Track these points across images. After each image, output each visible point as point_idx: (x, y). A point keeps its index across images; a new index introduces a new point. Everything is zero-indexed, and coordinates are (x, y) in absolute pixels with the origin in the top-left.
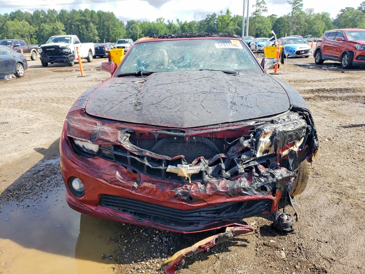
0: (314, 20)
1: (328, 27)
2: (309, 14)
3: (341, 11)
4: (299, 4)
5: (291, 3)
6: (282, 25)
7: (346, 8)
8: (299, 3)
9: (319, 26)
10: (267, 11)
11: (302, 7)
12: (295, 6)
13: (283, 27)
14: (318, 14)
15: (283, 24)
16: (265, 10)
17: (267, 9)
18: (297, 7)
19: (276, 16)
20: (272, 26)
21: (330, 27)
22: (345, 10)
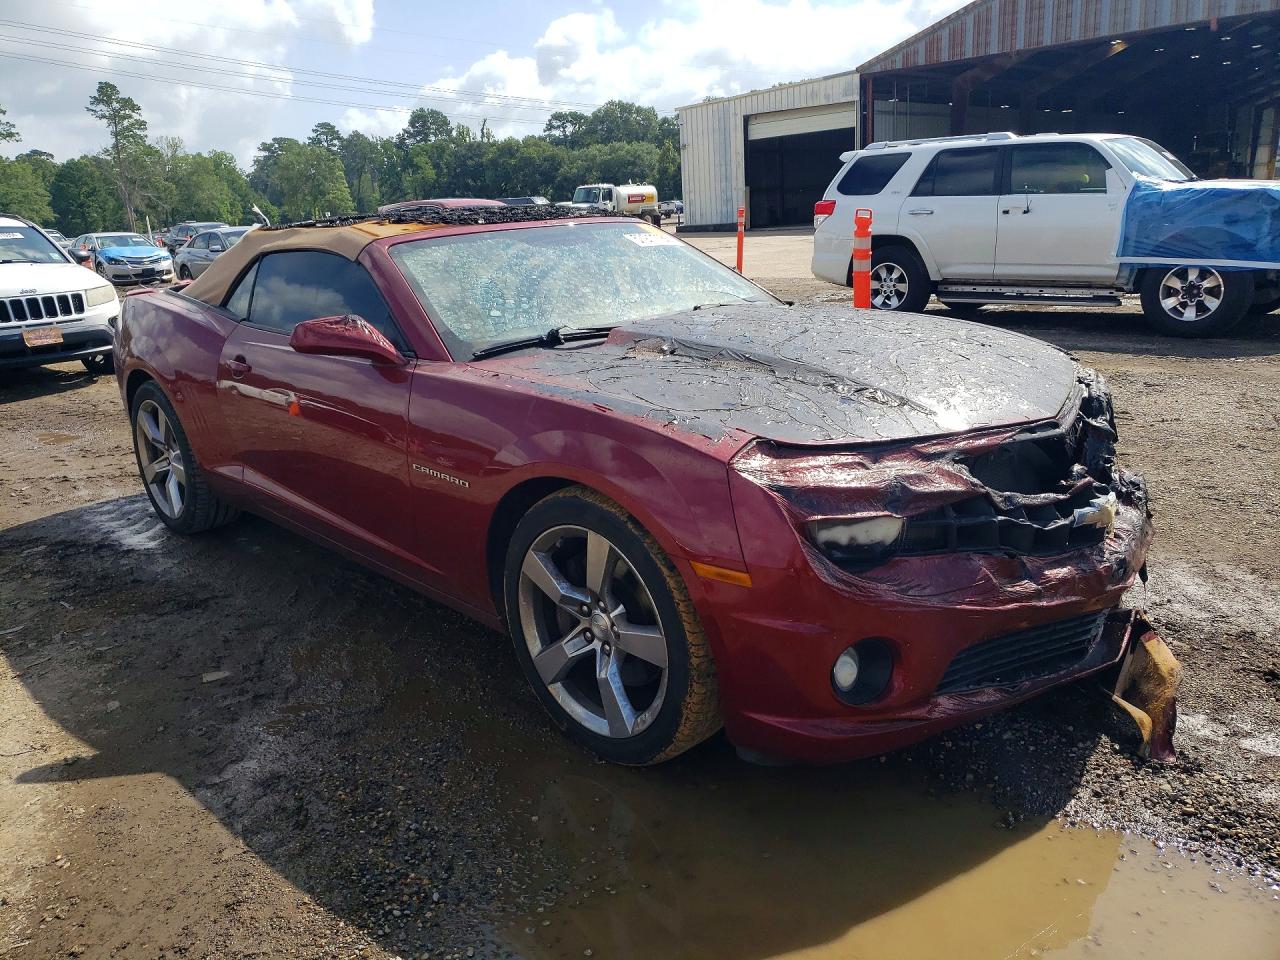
0: (192, 174)
1: (239, 198)
2: (170, 155)
3: (264, 149)
4: (131, 120)
5: (104, 117)
6: (85, 189)
7: (274, 139)
8: (130, 117)
9: (215, 194)
10: (18, 138)
11: (146, 133)
12: (119, 127)
13: (88, 195)
14: (199, 155)
15: (86, 184)
16: (11, 135)
17: (13, 130)
18: (127, 129)
19: (49, 158)
20: (48, 194)
21: (246, 195)
22: (272, 145)
